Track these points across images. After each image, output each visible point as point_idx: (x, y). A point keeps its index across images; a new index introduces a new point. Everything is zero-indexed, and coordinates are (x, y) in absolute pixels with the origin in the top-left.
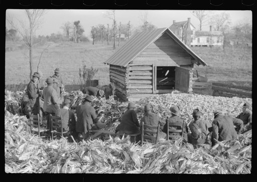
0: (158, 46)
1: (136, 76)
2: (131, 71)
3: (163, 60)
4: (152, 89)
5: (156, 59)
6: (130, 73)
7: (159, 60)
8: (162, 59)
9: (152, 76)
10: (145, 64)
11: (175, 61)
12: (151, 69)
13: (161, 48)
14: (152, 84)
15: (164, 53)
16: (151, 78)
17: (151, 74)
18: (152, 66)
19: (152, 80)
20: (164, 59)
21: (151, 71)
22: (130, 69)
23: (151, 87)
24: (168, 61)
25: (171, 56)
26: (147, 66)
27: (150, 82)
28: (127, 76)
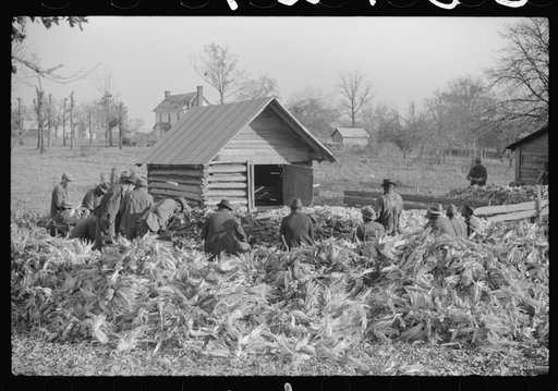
0: (255, 130)
1: (219, 182)
2: (211, 174)
3: (264, 154)
4: (247, 205)
5: (253, 151)
6: (209, 178)
7: (257, 154)
8: (261, 151)
9: (246, 182)
10: (235, 161)
11: (283, 155)
12: (244, 169)
13: (260, 132)
14: (246, 197)
15: (265, 142)
16: (244, 185)
17: (244, 178)
18: (246, 164)
19: (246, 189)
20: (266, 151)
21: (245, 174)
22: (210, 170)
23: (245, 202)
24: (270, 155)
25: (276, 147)
26: (238, 164)
27: (243, 193)
28: (205, 182)
